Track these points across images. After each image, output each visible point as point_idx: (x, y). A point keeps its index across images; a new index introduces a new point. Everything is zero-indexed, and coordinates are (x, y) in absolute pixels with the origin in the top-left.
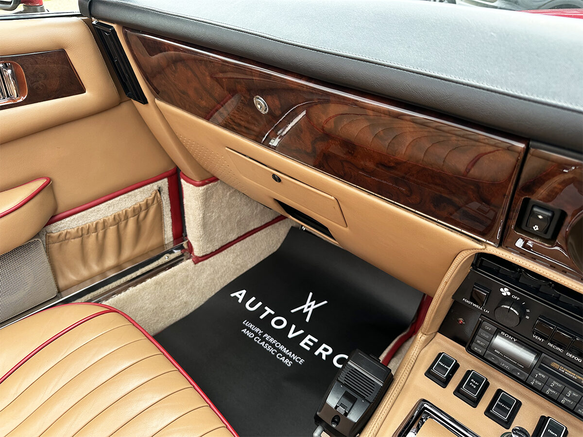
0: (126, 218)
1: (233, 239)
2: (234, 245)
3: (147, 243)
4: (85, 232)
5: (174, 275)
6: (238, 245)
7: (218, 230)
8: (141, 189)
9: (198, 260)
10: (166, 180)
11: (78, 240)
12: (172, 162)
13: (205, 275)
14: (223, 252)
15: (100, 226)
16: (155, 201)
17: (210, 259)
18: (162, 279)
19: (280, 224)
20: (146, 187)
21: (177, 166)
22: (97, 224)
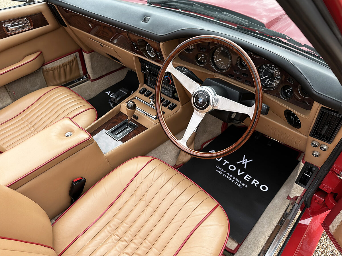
0: (66, 65)
1: (105, 74)
2: (106, 77)
3: (75, 75)
4: (54, 69)
5: (84, 85)
6: (107, 77)
7: (98, 70)
8: (70, 55)
9: (92, 81)
10: (78, 52)
11: (52, 72)
12: (79, 46)
13: (95, 86)
14: (102, 79)
15: (58, 67)
16: (75, 60)
17: (97, 81)
18: (80, 86)
19: (124, 70)
20: (71, 55)
21: (81, 48)
22: (57, 66)
